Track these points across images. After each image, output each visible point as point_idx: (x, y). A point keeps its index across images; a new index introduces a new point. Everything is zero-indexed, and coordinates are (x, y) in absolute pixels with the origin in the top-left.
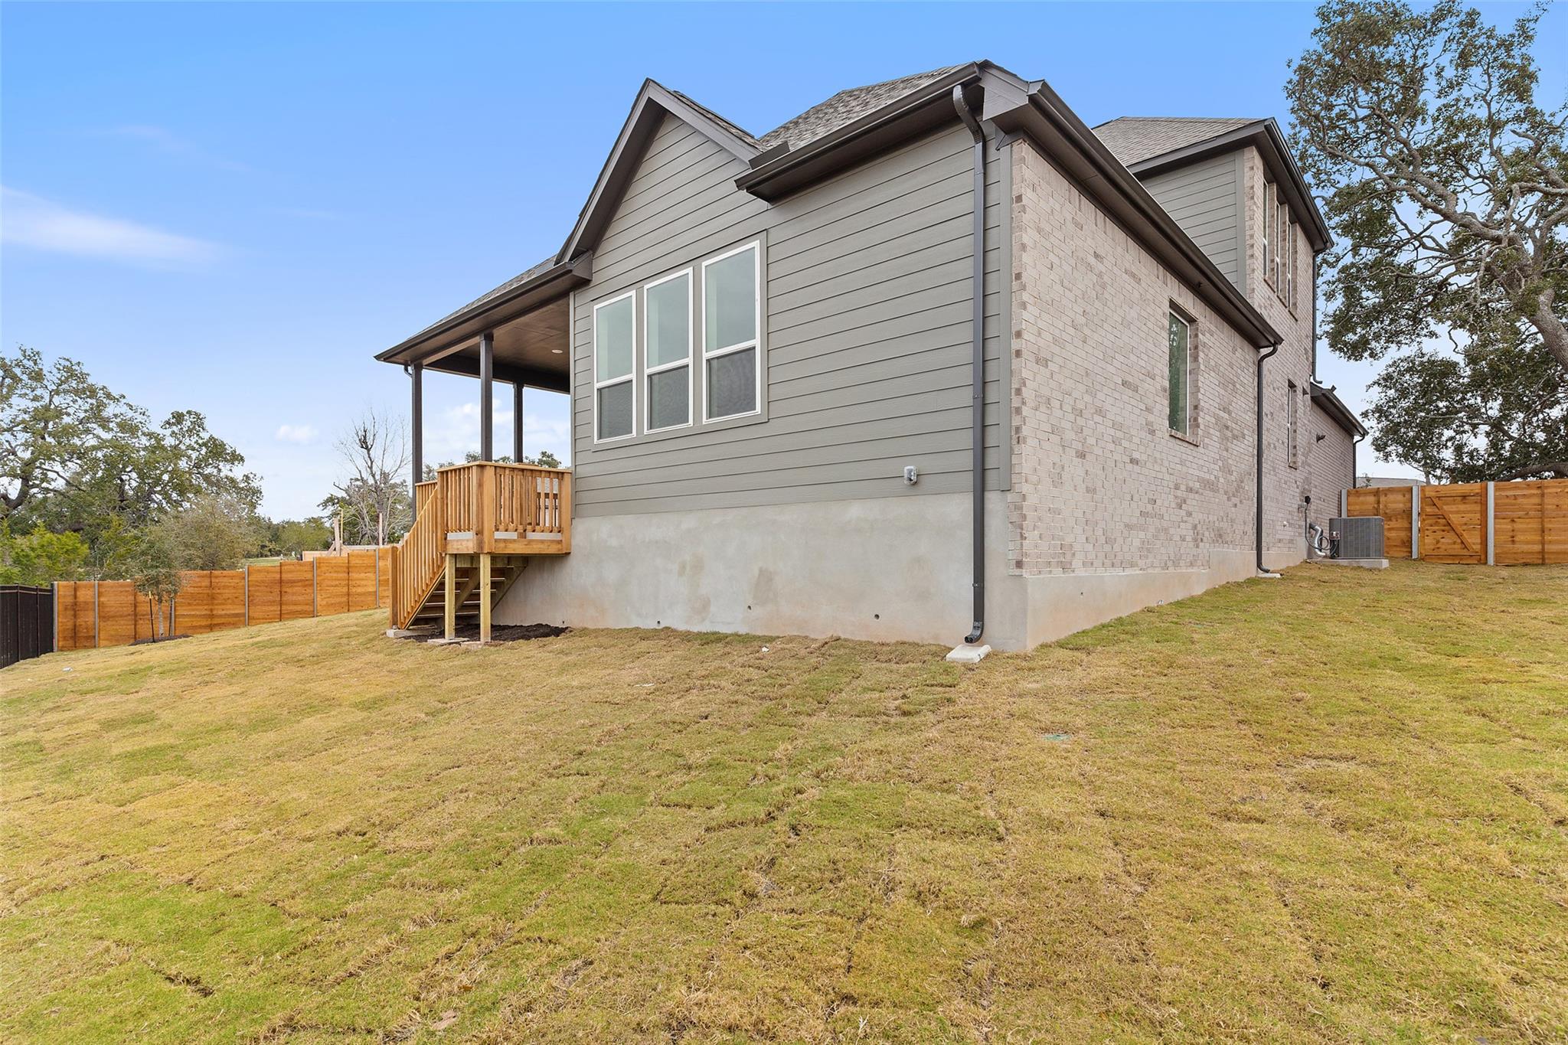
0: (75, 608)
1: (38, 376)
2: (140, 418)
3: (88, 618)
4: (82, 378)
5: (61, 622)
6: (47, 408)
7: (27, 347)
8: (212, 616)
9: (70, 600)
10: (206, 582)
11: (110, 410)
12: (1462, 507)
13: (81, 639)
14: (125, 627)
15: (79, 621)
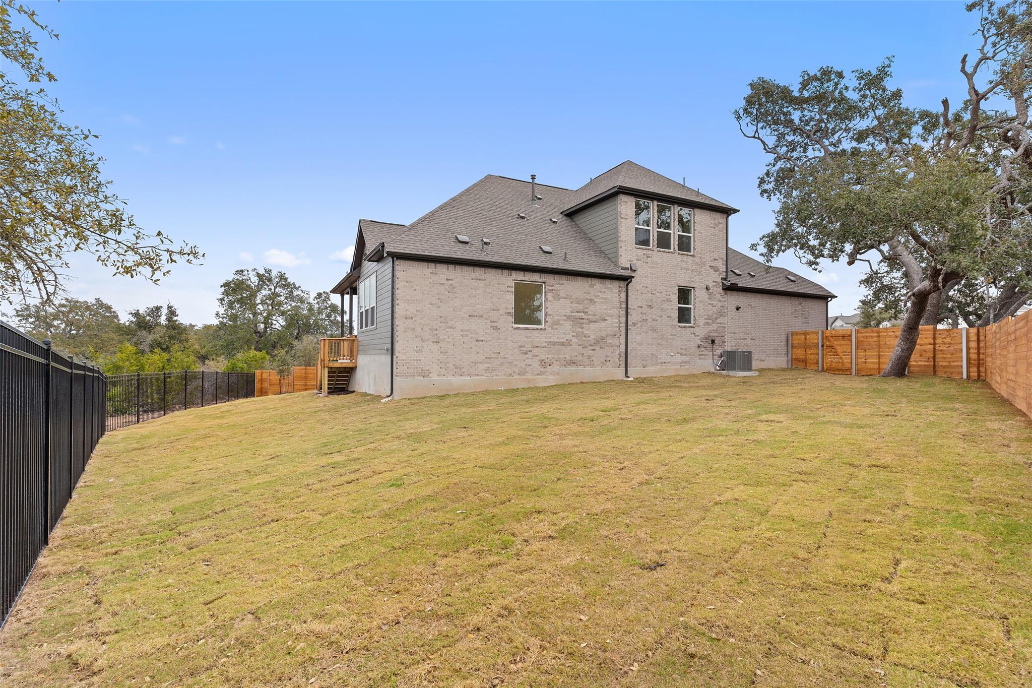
0: (262, 381)
1: (270, 280)
2: (306, 296)
3: (266, 385)
4: (286, 279)
5: (257, 385)
6: (273, 294)
7: (267, 268)
8: (306, 385)
9: (260, 377)
10: (304, 372)
11: (296, 293)
12: (843, 342)
13: (263, 393)
14: (277, 388)
15: (263, 386)
